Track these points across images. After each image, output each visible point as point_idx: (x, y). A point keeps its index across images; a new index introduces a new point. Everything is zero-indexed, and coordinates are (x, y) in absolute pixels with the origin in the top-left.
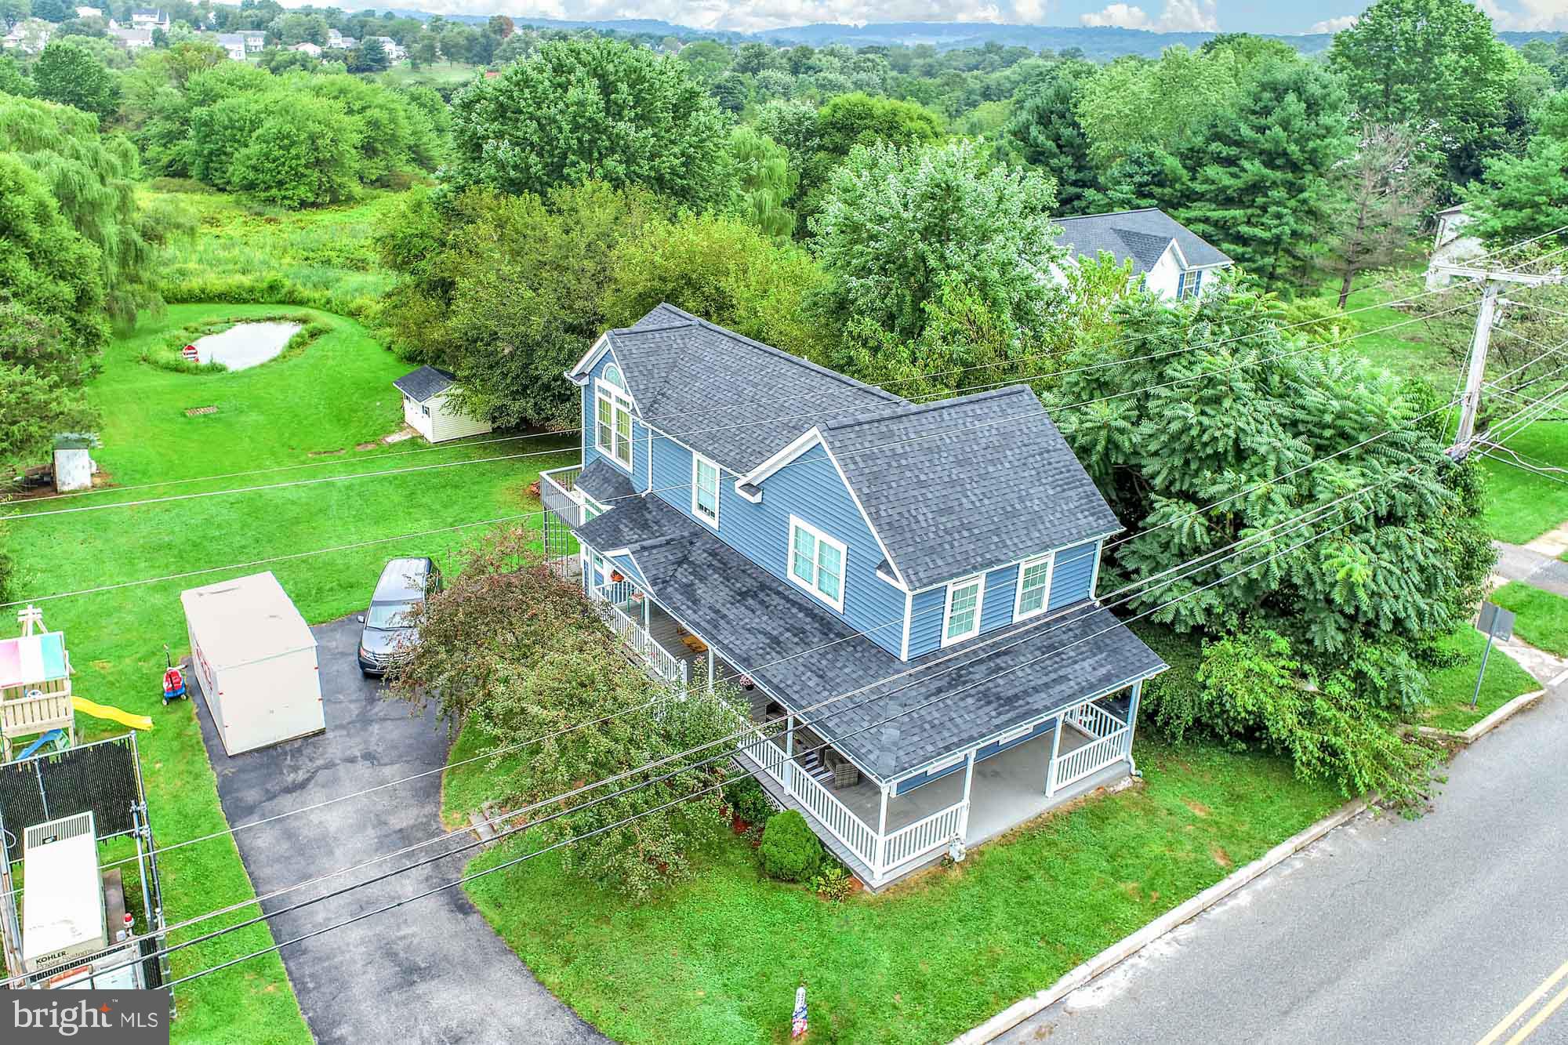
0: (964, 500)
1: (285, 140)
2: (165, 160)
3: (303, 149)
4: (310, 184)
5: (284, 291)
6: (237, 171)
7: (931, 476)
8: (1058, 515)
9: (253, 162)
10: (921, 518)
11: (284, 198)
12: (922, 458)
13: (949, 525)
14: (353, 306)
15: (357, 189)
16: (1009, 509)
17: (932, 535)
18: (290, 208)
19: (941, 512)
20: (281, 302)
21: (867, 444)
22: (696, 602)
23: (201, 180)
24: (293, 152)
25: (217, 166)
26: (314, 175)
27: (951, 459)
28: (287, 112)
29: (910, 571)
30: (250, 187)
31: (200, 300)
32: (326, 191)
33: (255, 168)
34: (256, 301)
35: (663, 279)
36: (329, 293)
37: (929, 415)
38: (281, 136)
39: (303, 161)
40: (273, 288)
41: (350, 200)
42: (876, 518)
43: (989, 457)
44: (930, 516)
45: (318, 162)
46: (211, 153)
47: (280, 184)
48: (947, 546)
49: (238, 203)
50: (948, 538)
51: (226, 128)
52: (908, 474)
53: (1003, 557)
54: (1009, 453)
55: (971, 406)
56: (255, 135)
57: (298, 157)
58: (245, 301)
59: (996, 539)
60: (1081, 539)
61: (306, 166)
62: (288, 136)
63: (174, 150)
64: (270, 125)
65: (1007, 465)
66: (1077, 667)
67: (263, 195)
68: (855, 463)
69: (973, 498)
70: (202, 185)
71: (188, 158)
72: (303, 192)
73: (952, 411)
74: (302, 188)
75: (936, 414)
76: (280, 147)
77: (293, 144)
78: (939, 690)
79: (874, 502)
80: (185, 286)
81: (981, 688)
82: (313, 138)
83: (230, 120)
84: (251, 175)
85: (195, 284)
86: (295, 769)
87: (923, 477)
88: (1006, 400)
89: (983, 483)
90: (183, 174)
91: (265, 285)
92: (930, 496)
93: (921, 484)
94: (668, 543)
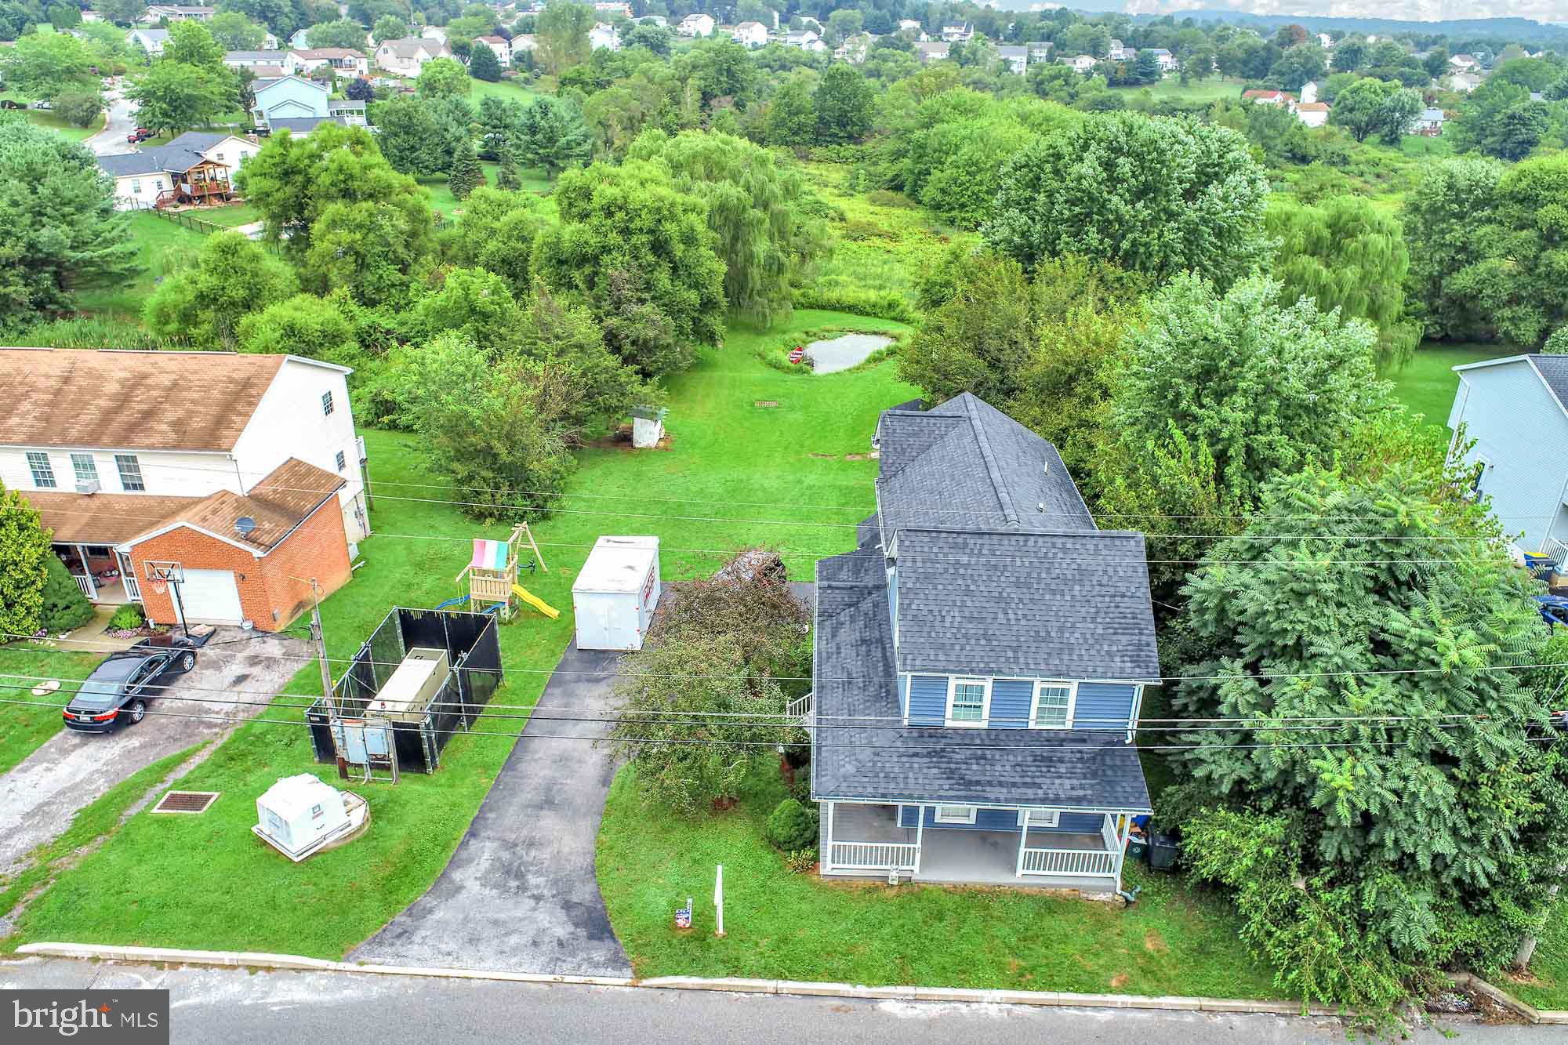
0: (1001, 615)
1: (973, 167)
2: (889, 176)
3: (987, 176)
4: (988, 208)
5: (898, 310)
6: (929, 193)
7: (982, 588)
8: (1093, 652)
9: (941, 185)
10: (948, 619)
11: (964, 219)
12: (982, 572)
13: (972, 631)
16: (1043, 634)
17: (949, 635)
18: (966, 229)
19: (971, 619)
20: (894, 319)
21: (935, 550)
22: (834, 636)
23: (909, 195)
24: (978, 178)
27: (1013, 579)
28: (982, 140)
29: (910, 657)
30: (937, 207)
31: (834, 309)
33: (943, 191)
34: (875, 315)
35: (1067, 364)
37: (1014, 538)
38: (971, 162)
39: (985, 187)
40: (891, 306)
42: (904, 609)
43: (1053, 587)
44: (958, 619)
46: (920, 172)
47: (963, 206)
48: (958, 647)
49: (926, 221)
50: (963, 641)
51: (935, 151)
52: (960, 582)
53: (1006, 670)
54: (1077, 588)
55: (1064, 540)
57: (981, 183)
58: (868, 314)
59: (1010, 654)
60: (1104, 676)
61: (987, 192)
62: (975, 164)
63: (898, 166)
64: (966, 150)
65: (1068, 598)
66: (1057, 781)
67: (945, 215)
68: (914, 562)
69: (1012, 616)
70: (909, 200)
71: (905, 176)
72: (980, 215)
73: (1041, 540)
75: (1022, 538)
76: (968, 173)
77: (980, 170)
78: (916, 755)
79: (911, 596)
80: (828, 295)
81: (953, 766)
83: (941, 143)
84: (940, 197)
85: (833, 295)
86: (604, 669)
87: (972, 587)
88: (1108, 541)
89: (1030, 606)
90: (899, 188)
91: (886, 303)
92: (969, 603)
93: (968, 592)
94: (852, 588)
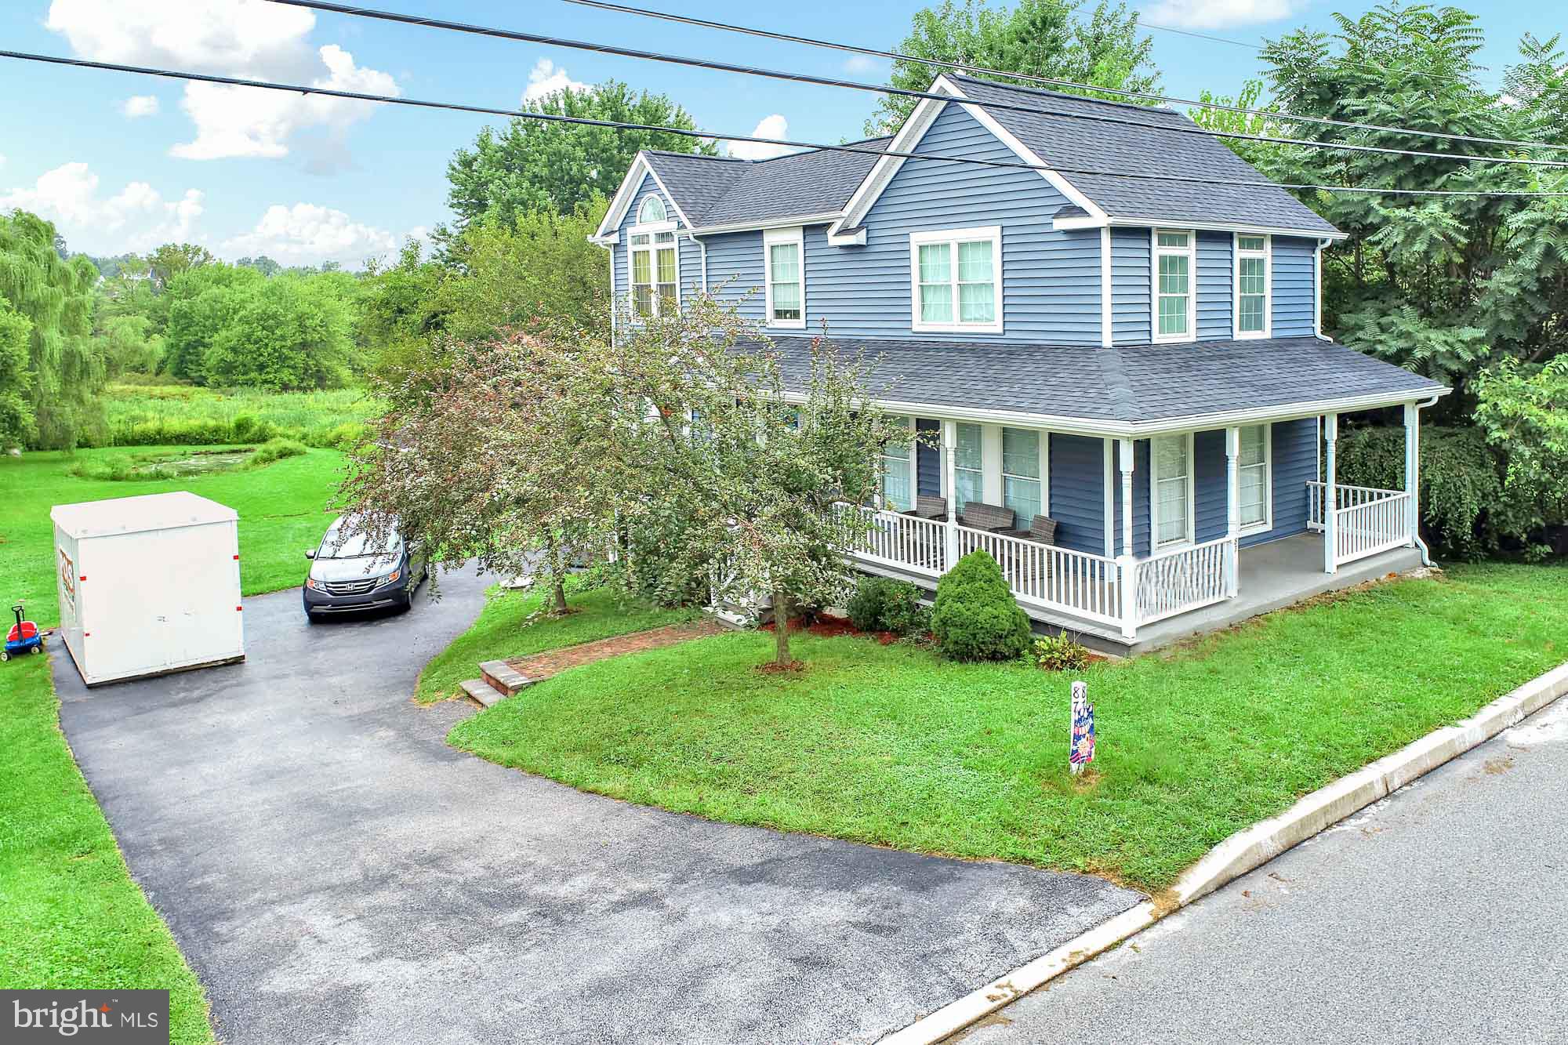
1: (271, 322)
3: (290, 329)
4: (294, 367)
5: (253, 429)
6: (216, 354)
8: (1263, 206)
9: (231, 344)
10: (1097, 168)
11: (265, 381)
12: (1079, 129)
14: (331, 436)
15: (345, 373)
16: (1203, 188)
17: (1118, 184)
18: (271, 391)
20: (249, 442)
21: (1008, 102)
23: (175, 374)
24: (278, 332)
25: (193, 358)
26: (300, 357)
28: (274, 294)
30: (227, 370)
32: (312, 376)
33: (234, 350)
34: (220, 442)
36: (305, 430)
37: (1075, 103)
38: (264, 317)
39: (289, 343)
40: (241, 427)
41: (338, 385)
42: (1042, 154)
44: (1109, 170)
45: (304, 345)
46: (188, 344)
47: (261, 367)
48: (1141, 196)
50: (1140, 191)
51: (207, 318)
52: (1067, 135)
56: (236, 318)
57: (283, 338)
58: (207, 442)
59: (1199, 205)
61: (291, 349)
62: (274, 316)
64: (254, 306)
67: (241, 378)
70: (175, 379)
72: (286, 375)
74: (286, 371)
75: (1082, 104)
76: (264, 328)
77: (279, 324)
78: (1168, 371)
80: (138, 428)
81: (1224, 376)
82: (301, 318)
83: (212, 309)
84: (230, 357)
